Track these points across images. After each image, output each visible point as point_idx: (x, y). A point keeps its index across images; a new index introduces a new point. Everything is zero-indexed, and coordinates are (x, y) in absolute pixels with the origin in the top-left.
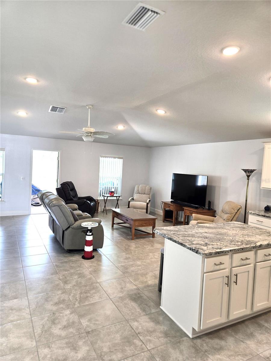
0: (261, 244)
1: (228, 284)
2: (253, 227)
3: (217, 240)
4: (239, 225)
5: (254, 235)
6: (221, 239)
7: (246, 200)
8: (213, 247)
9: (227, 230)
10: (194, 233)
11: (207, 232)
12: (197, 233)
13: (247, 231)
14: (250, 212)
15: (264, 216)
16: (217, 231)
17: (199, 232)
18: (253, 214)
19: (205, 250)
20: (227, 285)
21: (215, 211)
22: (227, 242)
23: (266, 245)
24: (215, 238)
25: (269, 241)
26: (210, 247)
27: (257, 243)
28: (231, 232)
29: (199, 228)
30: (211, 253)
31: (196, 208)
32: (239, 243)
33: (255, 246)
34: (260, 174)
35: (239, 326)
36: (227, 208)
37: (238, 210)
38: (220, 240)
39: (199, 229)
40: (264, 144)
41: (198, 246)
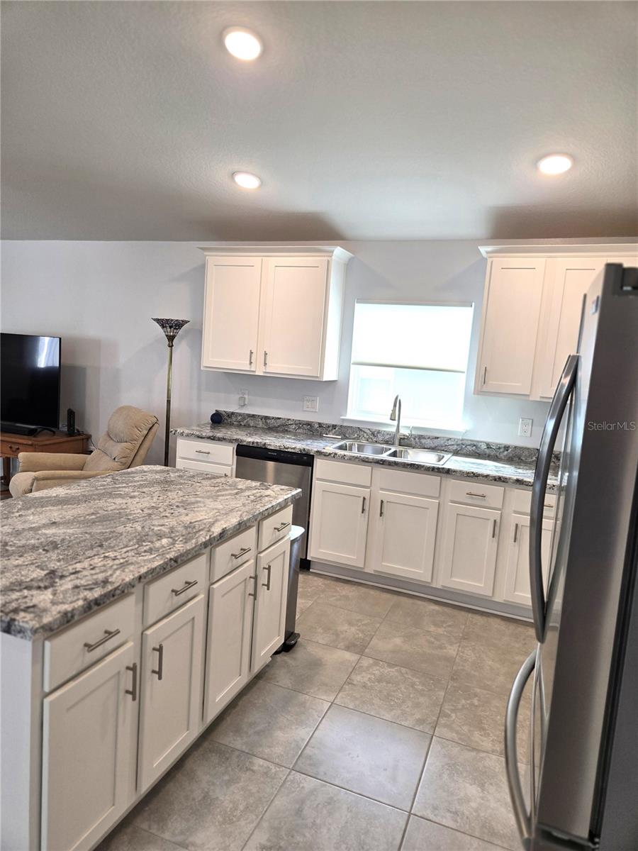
0: (224, 526)
1: (133, 693)
2: (193, 477)
3: (92, 548)
4: (157, 476)
5: (200, 502)
6: (106, 540)
7: (169, 402)
8: (78, 582)
9: (123, 498)
10: (8, 534)
11: (57, 520)
12: (18, 533)
13: (180, 489)
14: (179, 430)
15: (213, 438)
16: (92, 511)
17: (27, 526)
18: (187, 435)
19: (45, 610)
20: (130, 697)
21: (89, 437)
22: (127, 546)
23: (234, 527)
24: (85, 541)
25: (240, 513)
26: (67, 584)
27: (212, 529)
28: (137, 505)
29: (28, 509)
30: (69, 615)
31: (32, 433)
32: (165, 541)
33: (210, 539)
34: (198, 333)
35: (171, 786)
36: (120, 426)
37: (151, 428)
38: (101, 546)
39: (30, 512)
40: (206, 253)
41: (15, 595)
